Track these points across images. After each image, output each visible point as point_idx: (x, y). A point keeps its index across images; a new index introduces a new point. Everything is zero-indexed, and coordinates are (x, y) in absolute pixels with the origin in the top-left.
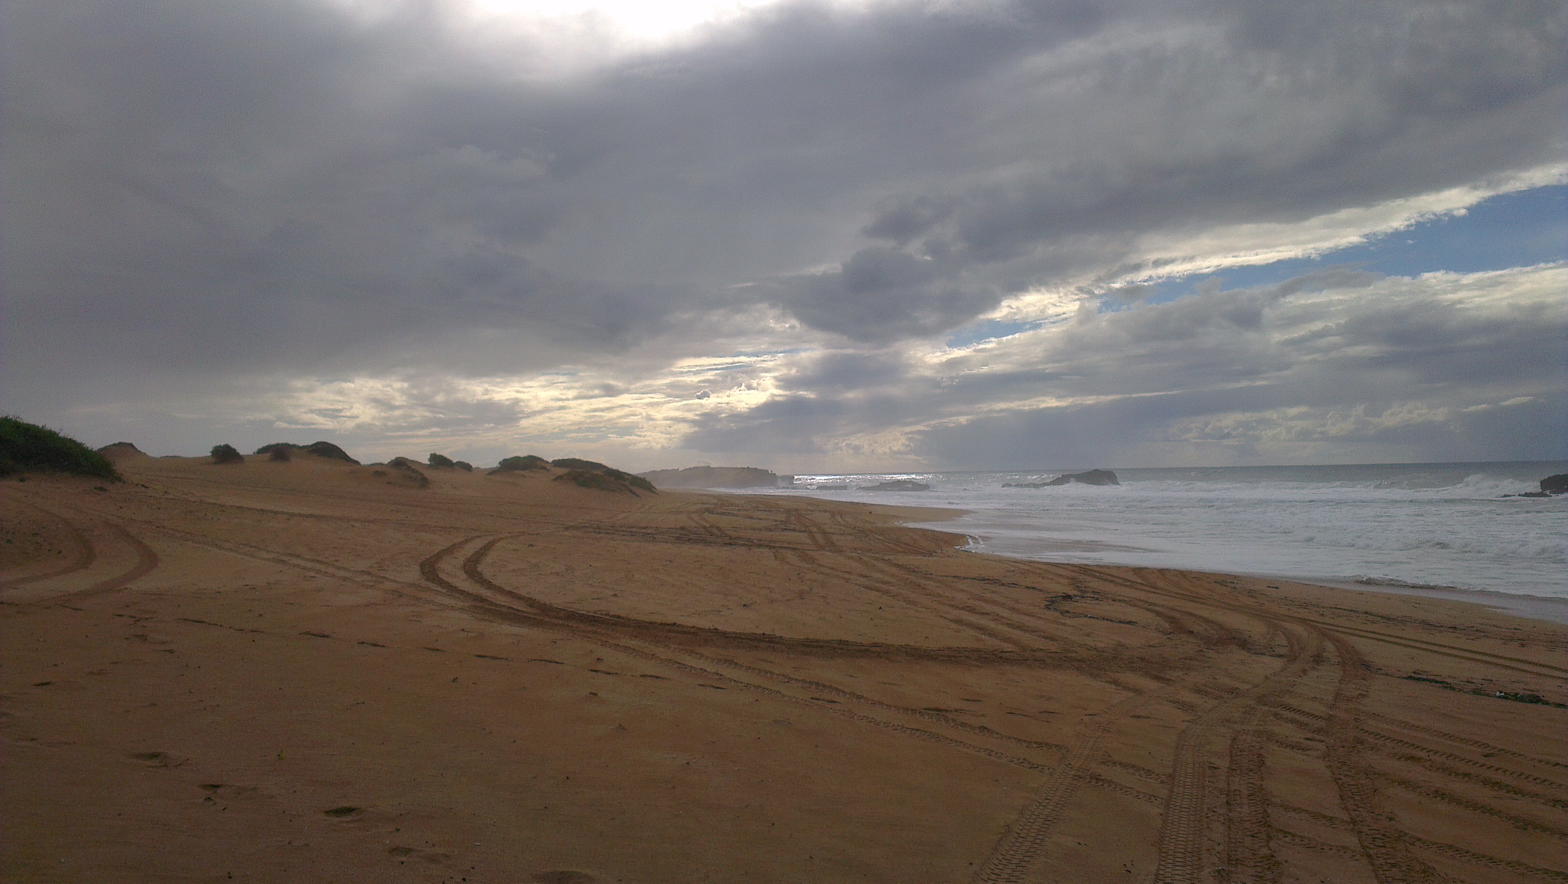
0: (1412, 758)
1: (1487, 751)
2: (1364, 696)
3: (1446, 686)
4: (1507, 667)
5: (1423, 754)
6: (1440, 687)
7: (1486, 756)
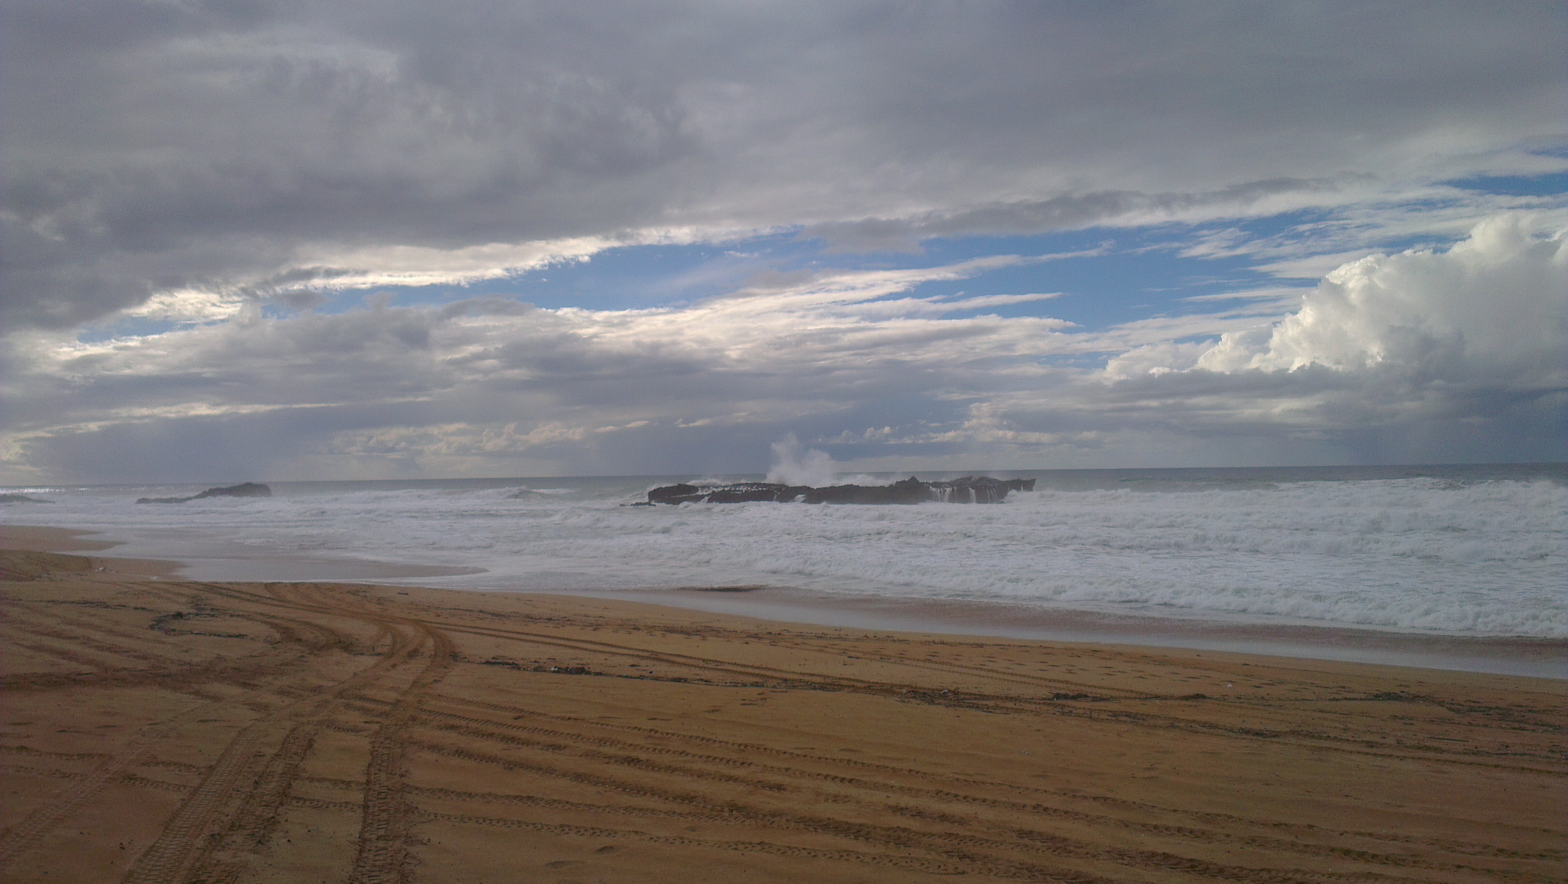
0: (453, 727)
1: (517, 715)
3: (515, 666)
5: (463, 723)
6: (509, 668)
7: (515, 719)
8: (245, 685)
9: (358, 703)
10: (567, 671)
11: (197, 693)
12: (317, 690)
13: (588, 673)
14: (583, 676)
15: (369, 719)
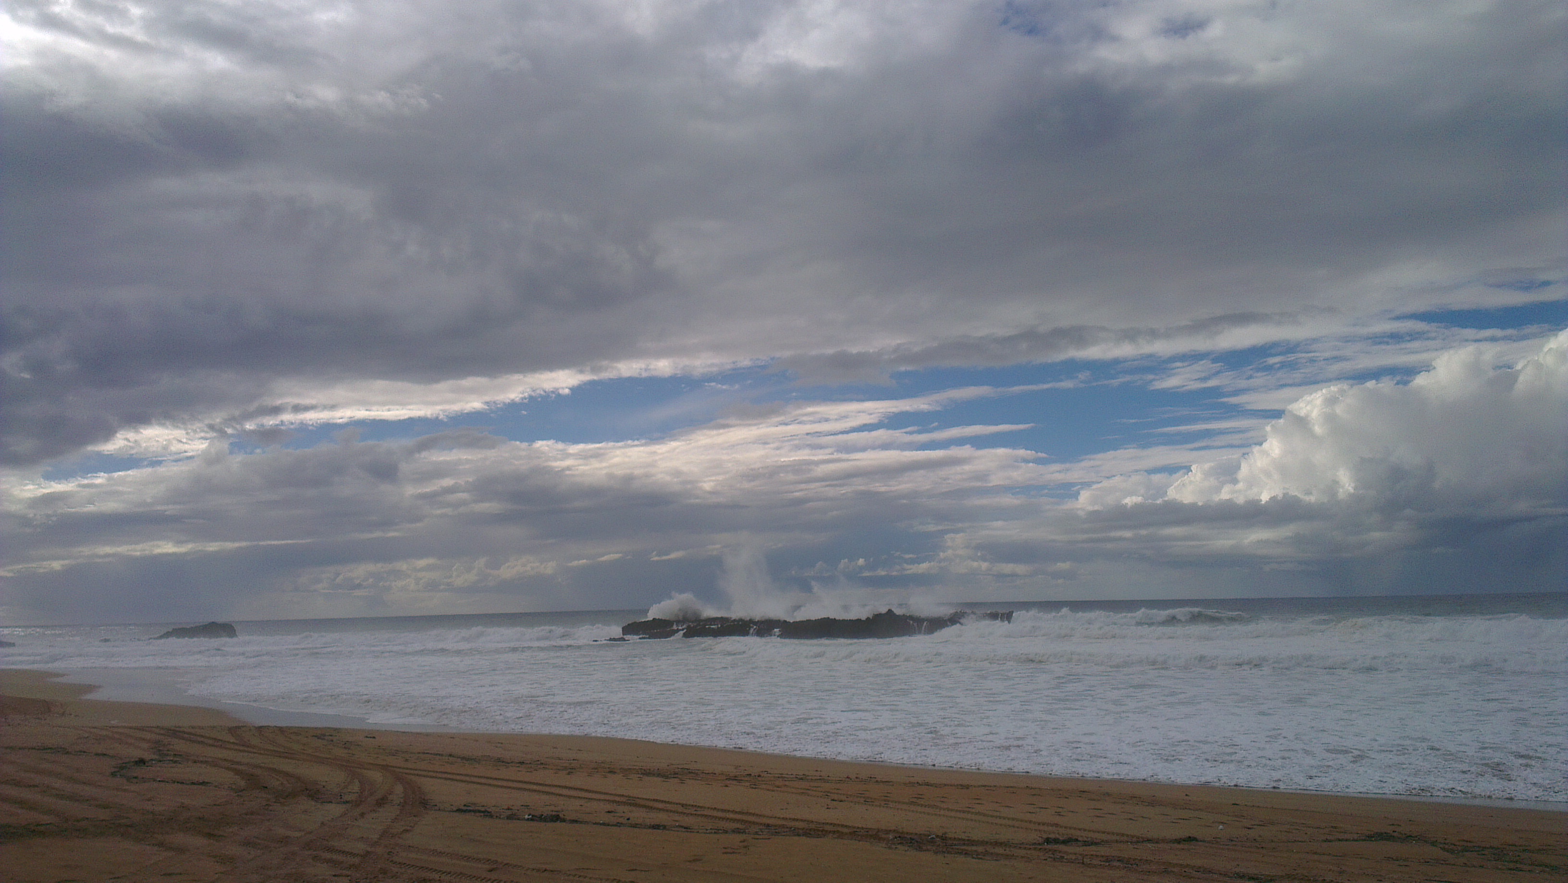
0: (424, 881)
1: (492, 866)
2: (407, 831)
3: (487, 814)
4: (548, 793)
6: (481, 816)
8: (210, 835)
9: (328, 856)
10: (541, 818)
11: (161, 844)
12: (285, 841)
13: (564, 820)
14: (558, 824)
15: (339, 872)
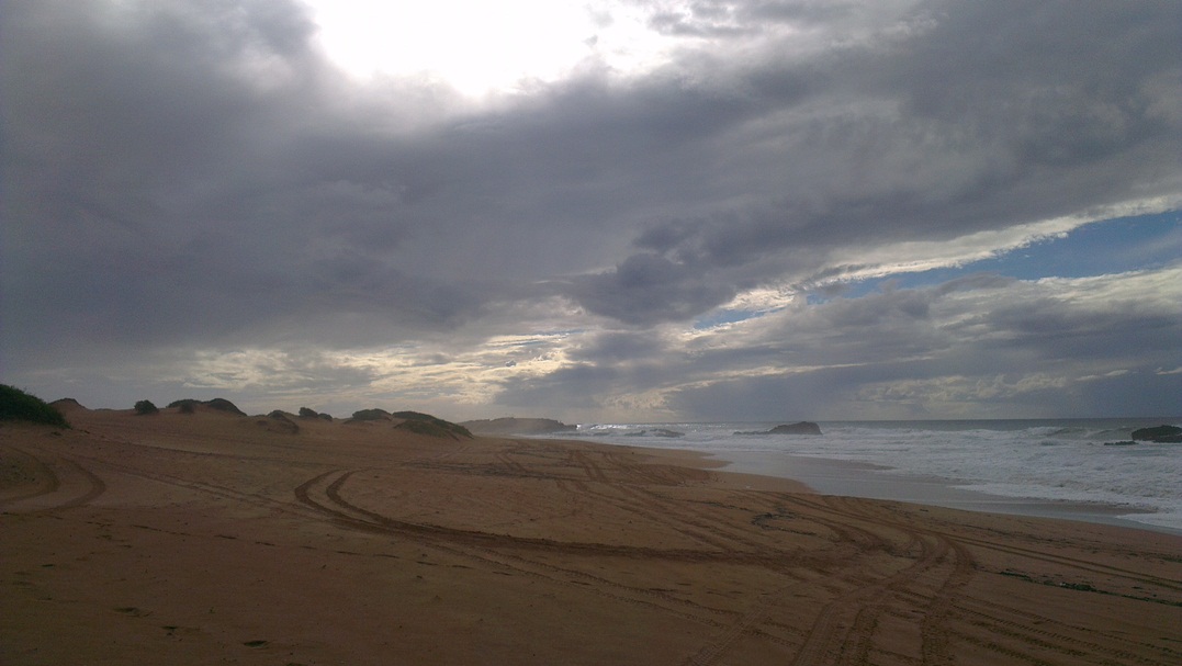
0: (983, 624)
1: (1037, 620)
2: (964, 584)
3: (1026, 578)
4: (1075, 566)
5: (992, 622)
6: (1021, 580)
7: (1036, 624)
9: (906, 596)
10: (1074, 587)
12: (872, 581)
13: (1094, 591)
14: (1090, 593)
15: (915, 609)
